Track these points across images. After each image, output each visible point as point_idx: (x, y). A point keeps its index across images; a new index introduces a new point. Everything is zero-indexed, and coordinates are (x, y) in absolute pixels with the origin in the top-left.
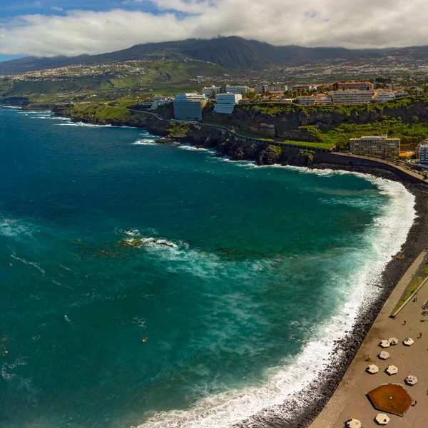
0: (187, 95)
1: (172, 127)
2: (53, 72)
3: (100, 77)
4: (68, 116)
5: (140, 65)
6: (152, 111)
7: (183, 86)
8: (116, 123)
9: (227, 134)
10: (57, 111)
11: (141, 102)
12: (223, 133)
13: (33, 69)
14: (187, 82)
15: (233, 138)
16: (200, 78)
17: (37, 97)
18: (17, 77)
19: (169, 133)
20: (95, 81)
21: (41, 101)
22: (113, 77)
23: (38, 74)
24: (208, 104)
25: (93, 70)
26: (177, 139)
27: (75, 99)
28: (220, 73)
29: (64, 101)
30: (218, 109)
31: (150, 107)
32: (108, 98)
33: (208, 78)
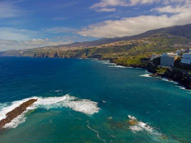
0: (168, 54)
1: (158, 69)
2: (112, 44)
3: (131, 46)
4: (115, 63)
5: (149, 40)
6: (150, 61)
7: (167, 49)
8: (134, 66)
9: (186, 74)
10: (112, 61)
11: (146, 57)
12: (184, 73)
13: (105, 43)
14: (169, 47)
15: (189, 77)
16: (176, 45)
17: (105, 55)
18: (99, 47)
19: (156, 72)
20: (128, 47)
21: (105, 57)
22: (136, 46)
23: (107, 45)
24: (178, 58)
25: (128, 43)
26: (160, 75)
27: (119, 56)
28: (187, 42)
29: (115, 56)
30: (183, 61)
31: (150, 59)
32: (133, 55)
33: (180, 45)
